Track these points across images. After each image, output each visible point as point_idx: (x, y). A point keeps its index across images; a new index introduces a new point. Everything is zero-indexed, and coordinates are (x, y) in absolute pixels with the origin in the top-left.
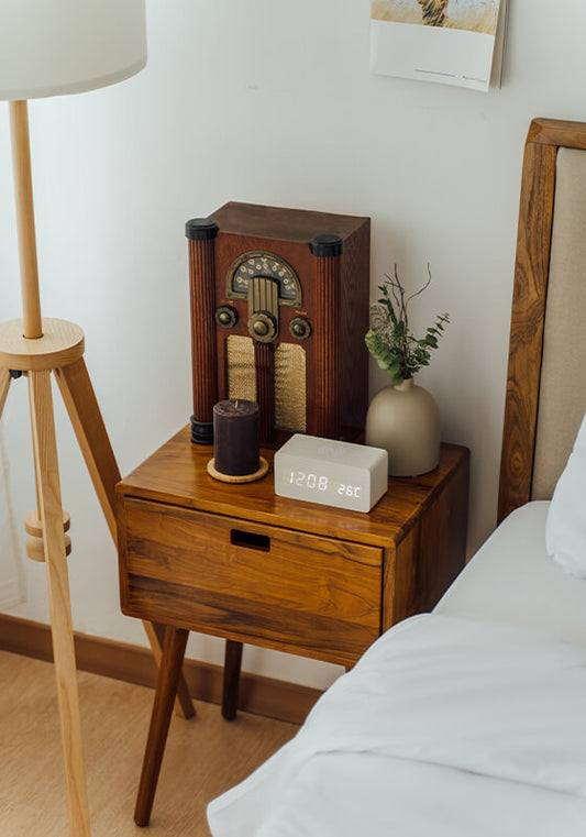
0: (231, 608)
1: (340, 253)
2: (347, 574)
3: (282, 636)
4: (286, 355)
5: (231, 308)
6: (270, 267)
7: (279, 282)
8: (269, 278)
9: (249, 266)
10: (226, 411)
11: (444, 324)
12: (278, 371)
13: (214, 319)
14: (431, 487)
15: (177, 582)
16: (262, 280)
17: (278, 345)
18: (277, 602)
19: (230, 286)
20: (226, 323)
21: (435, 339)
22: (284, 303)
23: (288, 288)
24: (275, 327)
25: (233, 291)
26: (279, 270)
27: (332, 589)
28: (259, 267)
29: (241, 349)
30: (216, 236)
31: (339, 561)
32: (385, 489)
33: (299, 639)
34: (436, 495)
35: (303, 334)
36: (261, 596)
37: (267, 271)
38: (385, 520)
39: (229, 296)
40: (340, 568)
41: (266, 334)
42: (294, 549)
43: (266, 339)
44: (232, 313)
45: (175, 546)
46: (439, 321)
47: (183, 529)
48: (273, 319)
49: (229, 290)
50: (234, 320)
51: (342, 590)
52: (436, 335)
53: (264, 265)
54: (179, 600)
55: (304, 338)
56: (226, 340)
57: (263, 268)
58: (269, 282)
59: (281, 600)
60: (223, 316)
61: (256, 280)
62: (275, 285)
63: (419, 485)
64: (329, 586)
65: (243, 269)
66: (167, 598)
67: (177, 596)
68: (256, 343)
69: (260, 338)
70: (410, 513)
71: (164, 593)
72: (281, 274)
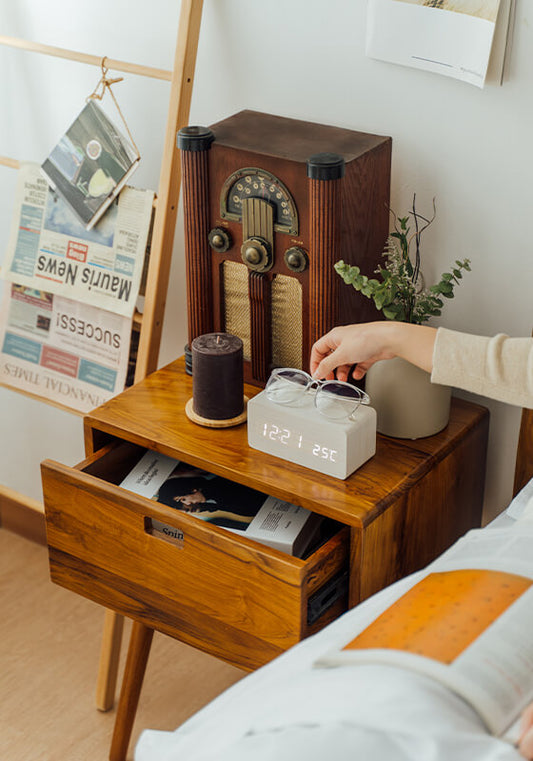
0: (149, 603)
1: (339, 176)
2: (262, 587)
3: (198, 642)
4: (283, 287)
5: (225, 230)
6: (268, 187)
7: (275, 206)
8: (265, 199)
9: (245, 185)
10: (205, 347)
11: (463, 271)
12: (275, 304)
13: (208, 242)
14: (428, 455)
15: (96, 564)
16: (257, 201)
17: (275, 276)
18: (193, 606)
19: (224, 204)
20: (219, 247)
21: (451, 285)
22: (280, 228)
23: (286, 212)
24: (269, 255)
25: (228, 211)
26: (276, 192)
27: (249, 602)
28: (256, 186)
29: (237, 276)
30: (210, 148)
31: (255, 572)
32: (372, 452)
33: (215, 649)
34: (433, 465)
35: (298, 267)
36: (177, 595)
37: (263, 192)
38: (361, 492)
39: (224, 218)
40: (257, 581)
41: (260, 261)
42: (210, 550)
43: (260, 268)
44: (225, 236)
45: (91, 524)
46: (458, 268)
47: (98, 508)
48: (268, 248)
49: (222, 210)
50: (227, 244)
51: (257, 604)
52: (452, 282)
53: (261, 184)
54: (97, 583)
55: (300, 269)
56: (222, 266)
57: (260, 188)
58: (263, 204)
59: (197, 603)
60: (216, 239)
61: (251, 200)
62: (270, 208)
63: (415, 451)
64: (245, 597)
65: (240, 187)
66: (85, 579)
67: (96, 578)
68: (251, 272)
69: (254, 267)
70: (392, 485)
71: (83, 573)
72: (279, 196)
